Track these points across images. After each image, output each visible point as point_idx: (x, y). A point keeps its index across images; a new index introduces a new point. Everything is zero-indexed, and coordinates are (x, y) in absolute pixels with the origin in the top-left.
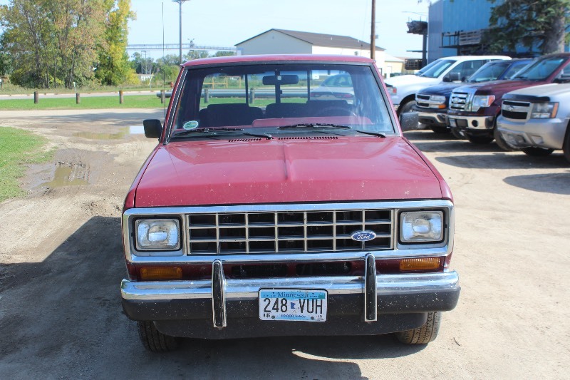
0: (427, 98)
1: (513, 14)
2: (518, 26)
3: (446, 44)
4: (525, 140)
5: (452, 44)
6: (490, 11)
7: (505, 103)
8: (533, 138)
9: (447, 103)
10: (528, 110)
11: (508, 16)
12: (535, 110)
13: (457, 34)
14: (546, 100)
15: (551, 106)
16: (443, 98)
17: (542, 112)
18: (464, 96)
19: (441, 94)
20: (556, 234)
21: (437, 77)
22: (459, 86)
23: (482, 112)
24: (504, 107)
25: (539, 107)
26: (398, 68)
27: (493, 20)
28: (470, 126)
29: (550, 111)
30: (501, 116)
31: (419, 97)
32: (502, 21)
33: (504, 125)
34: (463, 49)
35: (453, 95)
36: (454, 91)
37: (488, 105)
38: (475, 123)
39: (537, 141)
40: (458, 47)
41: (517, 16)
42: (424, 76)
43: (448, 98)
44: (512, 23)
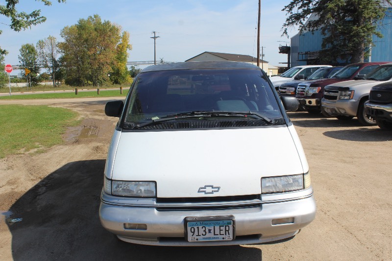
0: (285, 89)
1: (335, 42)
2: (338, 49)
3: (301, 59)
4: (336, 111)
5: (304, 58)
6: (322, 40)
7: (326, 91)
8: (340, 110)
9: (295, 91)
10: (338, 95)
11: (332, 43)
12: (341, 95)
13: (306, 53)
14: (347, 89)
15: (350, 93)
16: (294, 89)
17: (345, 95)
18: (304, 87)
19: (292, 87)
20: (345, 162)
21: (291, 77)
22: (303, 82)
23: (314, 96)
24: (325, 93)
25: (344, 93)
26: (276, 72)
27: (324, 45)
28: (307, 104)
29: (349, 95)
30: (323, 98)
31: (281, 88)
32: (329, 46)
33: (325, 103)
34: (310, 62)
35: (298, 87)
36: (299, 85)
37: (317, 92)
38: (310, 102)
39: (343, 112)
40: (307, 60)
41: (338, 43)
42: (284, 77)
43: (296, 89)
44: (334, 47)
